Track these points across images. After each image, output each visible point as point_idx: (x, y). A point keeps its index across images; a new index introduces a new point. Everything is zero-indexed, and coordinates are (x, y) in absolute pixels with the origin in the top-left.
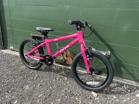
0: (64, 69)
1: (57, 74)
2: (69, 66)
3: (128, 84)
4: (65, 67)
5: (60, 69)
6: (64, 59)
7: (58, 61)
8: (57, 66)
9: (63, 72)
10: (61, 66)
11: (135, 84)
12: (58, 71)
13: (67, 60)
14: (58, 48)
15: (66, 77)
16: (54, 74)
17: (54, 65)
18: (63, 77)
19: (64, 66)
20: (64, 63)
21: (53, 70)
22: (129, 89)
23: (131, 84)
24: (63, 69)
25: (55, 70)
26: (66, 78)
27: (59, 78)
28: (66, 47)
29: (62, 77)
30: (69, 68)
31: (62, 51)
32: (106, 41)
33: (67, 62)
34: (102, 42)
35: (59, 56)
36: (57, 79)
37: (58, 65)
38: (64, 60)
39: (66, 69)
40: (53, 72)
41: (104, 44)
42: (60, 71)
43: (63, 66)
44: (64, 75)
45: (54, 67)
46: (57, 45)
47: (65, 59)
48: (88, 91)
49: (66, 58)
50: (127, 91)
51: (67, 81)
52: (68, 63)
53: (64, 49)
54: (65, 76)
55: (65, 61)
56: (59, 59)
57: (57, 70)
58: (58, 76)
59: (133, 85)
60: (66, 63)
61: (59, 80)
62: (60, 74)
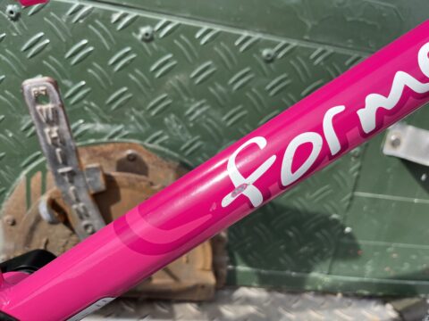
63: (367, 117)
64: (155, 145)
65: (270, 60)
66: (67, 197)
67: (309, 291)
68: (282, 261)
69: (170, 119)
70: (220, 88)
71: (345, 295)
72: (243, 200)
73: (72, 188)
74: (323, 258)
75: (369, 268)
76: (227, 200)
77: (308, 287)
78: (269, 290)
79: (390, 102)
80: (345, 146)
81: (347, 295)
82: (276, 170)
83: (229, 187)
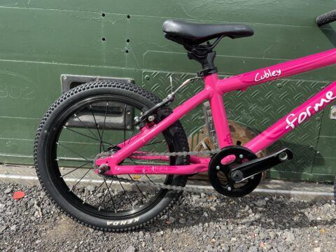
0: (240, 200)
29: (271, 233)
58: (254, 233)
63: (316, 108)
64: (238, 121)
65: (280, 87)
66: (212, 141)
67: (303, 181)
68: (289, 166)
69: (243, 112)
70: (262, 99)
71: (320, 183)
72: (290, 127)
73: (214, 138)
74: (308, 165)
75: (330, 170)
76: (287, 127)
77: (303, 179)
78: (285, 181)
79: (321, 105)
80: (312, 115)
81: (321, 183)
82: (297, 120)
83: (287, 125)
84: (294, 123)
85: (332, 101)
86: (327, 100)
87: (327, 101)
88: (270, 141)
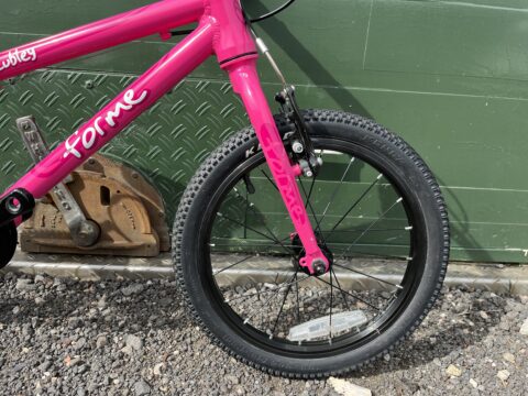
0: (103, 285)
1: (55, 325)
2: (128, 257)
3: (461, 285)
4: (107, 267)
5: (69, 287)
6: (89, 219)
7: (41, 241)
8: (45, 275)
9: (102, 303)
10: (74, 266)
11: (486, 277)
12: (59, 305)
13: (111, 225)
14: (35, 146)
15: (132, 331)
16: (32, 331)
17: (18, 274)
18: (109, 341)
19: (98, 267)
20: (94, 244)
21: (16, 310)
22: (478, 307)
23: (471, 280)
24: (91, 283)
25: (31, 302)
26: (133, 341)
27: (79, 351)
28: (119, 105)
29: (101, 338)
30: (131, 268)
31: (87, 145)
32: (337, 77)
33: (112, 234)
34: (316, 82)
35: (50, 209)
36: (69, 363)
37: (52, 266)
38: (87, 229)
39: (110, 284)
40: (21, 318)
41: (328, 90)
42: (77, 303)
43: (85, 267)
44: (113, 324)
45: (21, 283)
46: (26, 128)
47: (99, 220)
48: (308, 384)
49: (99, 212)
50: (477, 320)
51: (146, 359)
52: (119, 242)
53: (103, 124)
54: (122, 328)
55: (101, 232)
56: (49, 226)
57: (49, 301)
58: (70, 340)
59: (480, 281)
60: (106, 244)
61: (88, 368)
62: (80, 324)
63: (109, 120)
64: (106, 153)
71: (262, 254)
72: (71, 154)
74: (237, 226)
75: (275, 233)
76: (65, 155)
79: (116, 114)
81: (264, 255)
82: (80, 142)
83: (66, 150)
84: (76, 148)
85: (134, 106)
86: (127, 105)
87: (125, 108)
88: (41, 179)
